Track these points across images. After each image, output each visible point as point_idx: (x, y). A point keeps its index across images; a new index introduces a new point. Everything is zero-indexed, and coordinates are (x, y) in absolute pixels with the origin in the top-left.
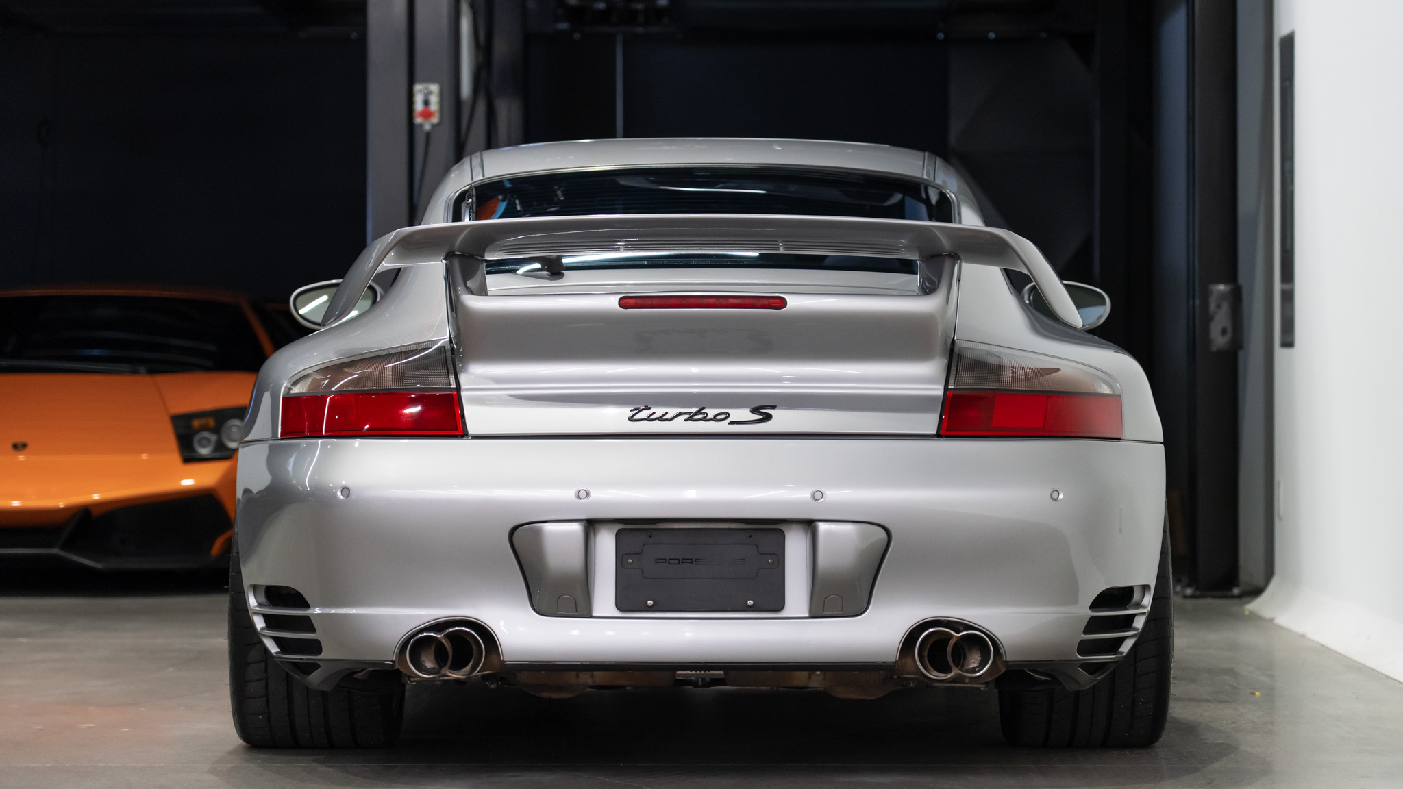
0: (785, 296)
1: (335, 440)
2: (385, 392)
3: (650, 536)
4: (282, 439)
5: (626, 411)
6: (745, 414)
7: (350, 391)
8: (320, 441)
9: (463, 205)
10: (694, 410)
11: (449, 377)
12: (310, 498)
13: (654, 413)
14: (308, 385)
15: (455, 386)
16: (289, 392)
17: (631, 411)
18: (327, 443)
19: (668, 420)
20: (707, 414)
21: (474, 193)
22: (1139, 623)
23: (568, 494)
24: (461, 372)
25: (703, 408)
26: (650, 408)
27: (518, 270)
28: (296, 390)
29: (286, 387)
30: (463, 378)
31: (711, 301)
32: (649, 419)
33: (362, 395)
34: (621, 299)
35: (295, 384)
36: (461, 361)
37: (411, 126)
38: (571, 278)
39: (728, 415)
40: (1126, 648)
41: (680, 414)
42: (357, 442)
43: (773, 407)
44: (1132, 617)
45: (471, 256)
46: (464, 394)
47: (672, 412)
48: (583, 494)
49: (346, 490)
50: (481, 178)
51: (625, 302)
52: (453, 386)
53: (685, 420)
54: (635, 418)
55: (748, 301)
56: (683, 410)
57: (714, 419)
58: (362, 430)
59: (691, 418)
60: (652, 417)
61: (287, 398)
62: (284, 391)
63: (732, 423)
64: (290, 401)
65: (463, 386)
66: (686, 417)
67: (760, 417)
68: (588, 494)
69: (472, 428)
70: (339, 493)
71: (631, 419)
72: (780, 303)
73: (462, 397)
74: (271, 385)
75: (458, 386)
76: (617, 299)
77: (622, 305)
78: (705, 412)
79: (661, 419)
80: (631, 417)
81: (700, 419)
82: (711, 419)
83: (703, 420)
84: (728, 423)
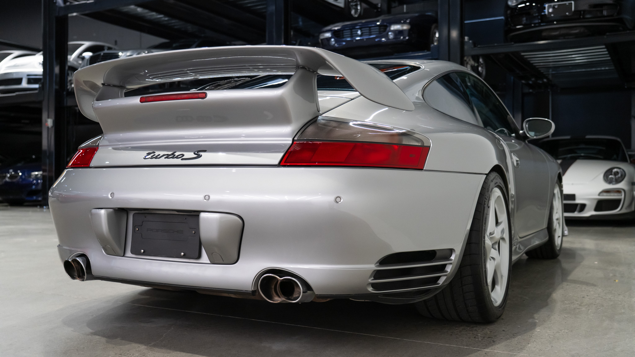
0: (207, 92)
3: (145, 217)
6: (191, 155)
10: (170, 153)
19: (158, 158)
22: (449, 269)
26: (155, 153)
31: (175, 96)
40: (441, 281)
41: (164, 155)
44: (445, 266)
55: (190, 96)
63: (183, 159)
66: (166, 156)
67: (196, 156)
68: (114, 195)
71: (145, 158)
72: (204, 95)
75: (98, 144)
76: (140, 99)
77: (141, 101)
78: (175, 154)
79: (156, 158)
80: (145, 157)
81: (171, 158)
82: (176, 158)
83: (173, 158)
84: (181, 159)
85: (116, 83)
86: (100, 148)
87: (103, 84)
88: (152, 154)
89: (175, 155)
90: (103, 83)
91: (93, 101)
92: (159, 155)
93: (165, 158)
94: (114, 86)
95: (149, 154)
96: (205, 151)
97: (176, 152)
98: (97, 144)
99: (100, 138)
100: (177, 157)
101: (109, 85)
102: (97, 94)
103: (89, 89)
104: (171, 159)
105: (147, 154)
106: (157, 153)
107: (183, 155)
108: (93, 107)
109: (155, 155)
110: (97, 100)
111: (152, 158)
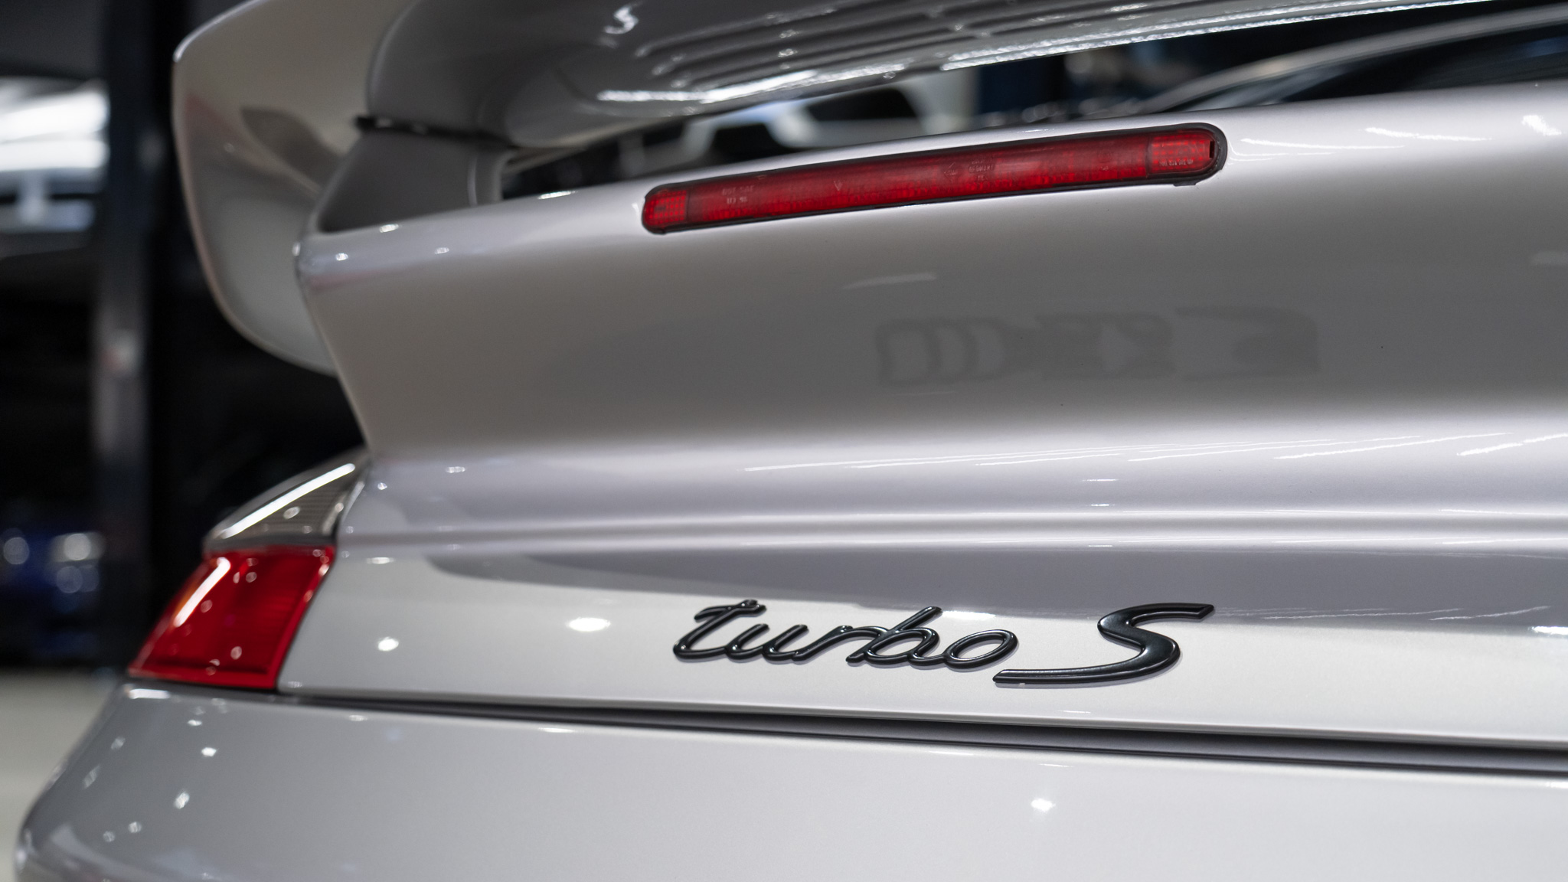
10: (888, 619)
11: (336, 502)
13: (762, 630)
19: (795, 657)
24: (360, 485)
26: (759, 611)
30: (353, 502)
34: (649, 198)
41: (839, 635)
46: (340, 556)
47: (823, 623)
53: (851, 660)
56: (859, 620)
71: (685, 650)
75: (336, 527)
76: (643, 201)
77: (653, 220)
78: (931, 625)
79: (774, 652)
80: (689, 640)
81: (906, 659)
82: (945, 660)
83: (917, 659)
84: (1001, 680)
85: (448, 111)
86: (344, 554)
87: (365, 124)
88: (741, 625)
89: (935, 639)
90: (362, 110)
91: (302, 236)
92: (802, 630)
93: (853, 660)
94: (438, 133)
95: (714, 618)
96: (1199, 612)
97: (937, 612)
98: (327, 527)
99: (345, 485)
100: (953, 659)
101: (402, 128)
102: (323, 194)
103: (272, 162)
104: (907, 670)
105: (698, 618)
106: (779, 615)
107: (1008, 644)
108: (298, 273)
109: (764, 628)
110: (332, 224)
111: (735, 651)
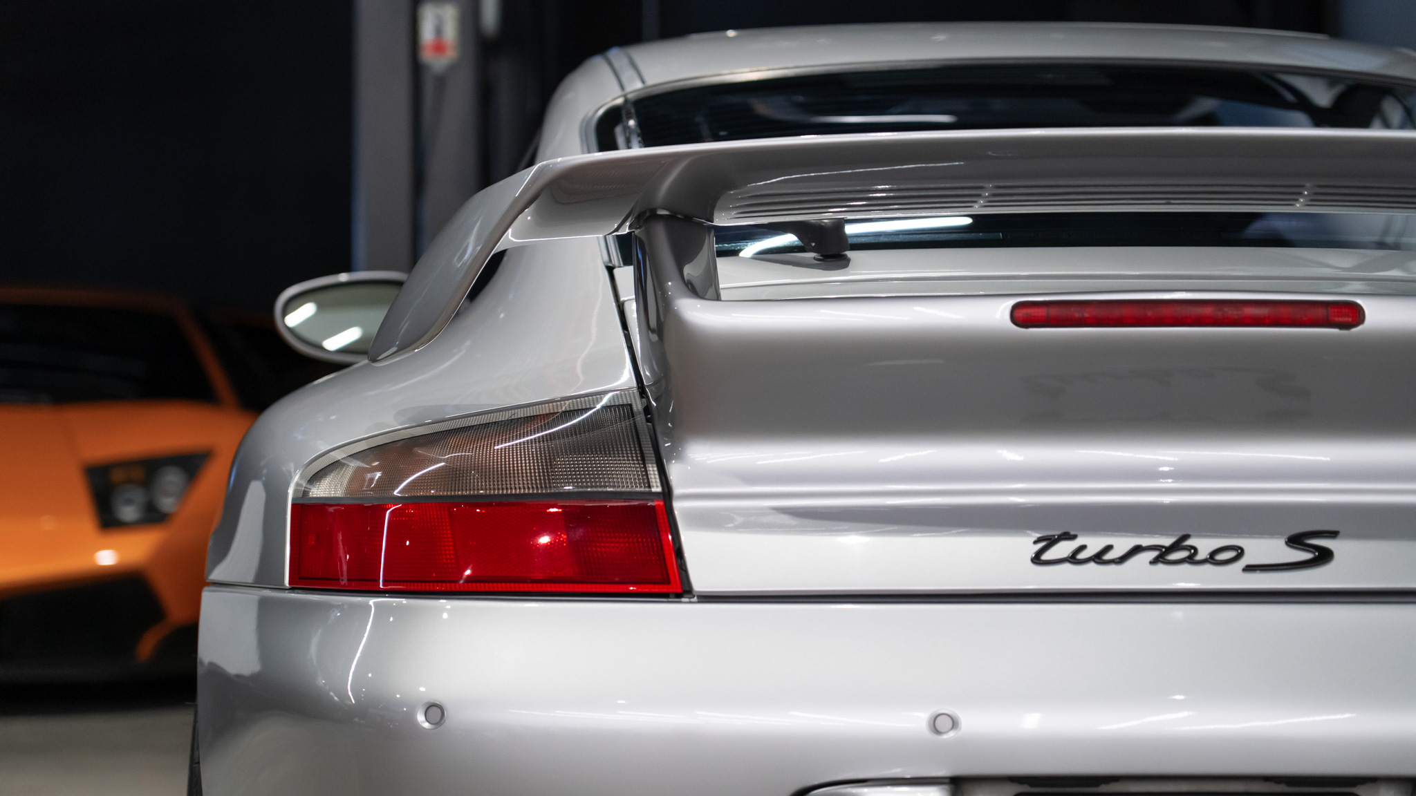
0: (1359, 301)
1: (404, 601)
2: (513, 500)
4: (292, 589)
5: (1026, 544)
6: (1274, 549)
7: (433, 497)
8: (372, 601)
9: (618, 130)
10: (1167, 541)
11: (646, 471)
12: (356, 720)
13: (1083, 548)
14: (345, 482)
15: (659, 489)
16: (305, 493)
17: (1035, 542)
18: (390, 605)
19: (1113, 562)
20: (1196, 550)
21: (633, 110)
23: (914, 722)
24: (669, 460)
25: (1186, 537)
26: (1074, 537)
27: (740, 250)
28: (320, 491)
29: (298, 484)
30: (675, 471)
31: (1208, 311)
32: (1073, 559)
33: (458, 505)
34: (1015, 308)
35: (316, 478)
36: (669, 434)
37: (417, 69)
38: (864, 267)
39: (1240, 552)
41: (1137, 550)
42: (446, 606)
43: (1333, 534)
45: (688, 219)
46: (678, 506)
47: (1122, 545)
48: (943, 723)
49: (435, 710)
50: (639, 85)
51: (1024, 315)
52: (657, 488)
53: (1151, 563)
54: (1045, 557)
55: (1282, 311)
56: (1145, 541)
57: (1212, 559)
58: (456, 581)
59: (1162, 556)
60: (1081, 556)
61: (302, 505)
62: (296, 491)
63: (1249, 568)
64: (306, 511)
65: (677, 491)
66: (1154, 554)
67: (1305, 556)
68: (955, 724)
69: (700, 580)
70: (421, 718)
71: (1037, 559)
72: (1351, 314)
73: (676, 512)
74: (265, 471)
77: (1016, 319)
79: (1098, 559)
80: (1039, 553)
81: (1182, 561)
82: (1206, 561)
83: (1188, 561)
84: (1245, 569)
88: (1067, 545)
92: (1111, 549)
95: (1049, 542)
97: (1191, 536)
100: (1210, 561)
106: (1090, 541)
